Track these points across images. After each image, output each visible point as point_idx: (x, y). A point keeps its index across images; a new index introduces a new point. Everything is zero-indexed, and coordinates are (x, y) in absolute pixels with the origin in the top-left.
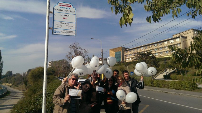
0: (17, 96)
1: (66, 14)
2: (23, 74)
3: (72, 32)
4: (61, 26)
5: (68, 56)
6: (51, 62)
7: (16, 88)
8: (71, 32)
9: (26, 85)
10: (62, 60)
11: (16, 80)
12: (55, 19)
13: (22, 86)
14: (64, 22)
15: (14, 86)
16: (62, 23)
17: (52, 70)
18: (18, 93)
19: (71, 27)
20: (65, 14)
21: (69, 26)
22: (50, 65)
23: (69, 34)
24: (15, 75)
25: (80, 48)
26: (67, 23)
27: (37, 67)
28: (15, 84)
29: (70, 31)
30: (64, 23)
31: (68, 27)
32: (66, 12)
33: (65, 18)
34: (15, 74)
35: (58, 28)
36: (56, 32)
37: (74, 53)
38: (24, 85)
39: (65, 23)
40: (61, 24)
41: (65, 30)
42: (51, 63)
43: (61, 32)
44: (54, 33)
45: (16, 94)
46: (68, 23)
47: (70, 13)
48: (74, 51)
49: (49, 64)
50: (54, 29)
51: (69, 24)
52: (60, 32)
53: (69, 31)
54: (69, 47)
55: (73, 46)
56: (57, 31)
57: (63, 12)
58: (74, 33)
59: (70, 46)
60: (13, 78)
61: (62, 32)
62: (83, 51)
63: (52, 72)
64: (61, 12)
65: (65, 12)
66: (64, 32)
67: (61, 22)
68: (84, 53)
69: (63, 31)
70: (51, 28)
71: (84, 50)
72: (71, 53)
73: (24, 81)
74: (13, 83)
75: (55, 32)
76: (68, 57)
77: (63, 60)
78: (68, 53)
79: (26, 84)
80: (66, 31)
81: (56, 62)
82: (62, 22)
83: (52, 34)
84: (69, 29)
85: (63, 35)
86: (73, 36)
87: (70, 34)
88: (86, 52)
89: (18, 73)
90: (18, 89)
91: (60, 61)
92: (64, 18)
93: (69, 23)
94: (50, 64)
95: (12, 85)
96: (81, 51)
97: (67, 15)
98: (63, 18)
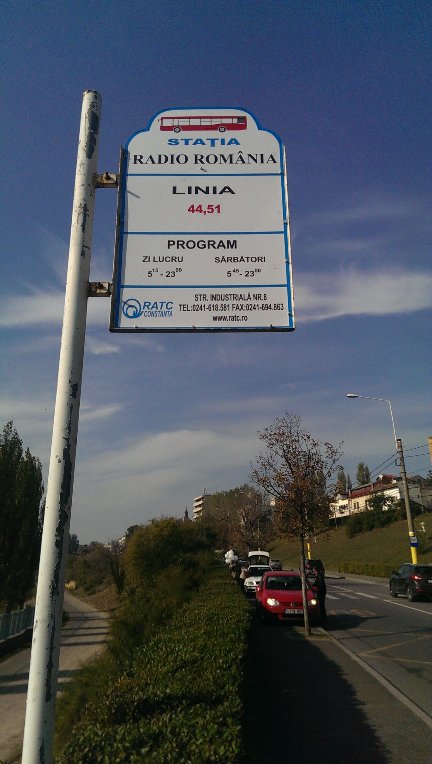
0: (89, 632)
1: (210, 182)
2: (110, 546)
3: (260, 303)
4: (172, 266)
5: (261, 475)
6: (203, 498)
7: (88, 598)
8: (253, 302)
9: (120, 587)
10: (242, 488)
11: (89, 567)
12: (132, 225)
13: (108, 589)
14: (196, 238)
15: (81, 589)
16: (180, 244)
17: (208, 529)
18: (93, 619)
19: (251, 266)
20: (203, 183)
21: (235, 260)
22: (200, 511)
23: (235, 318)
24: (86, 550)
25: (309, 437)
26: (217, 239)
27: (153, 521)
28: (84, 583)
29: (244, 292)
30: (196, 245)
31: (231, 266)
32: (210, 168)
33: (205, 208)
34: (88, 544)
35: (156, 280)
36: (136, 315)
37: (284, 461)
38: (114, 586)
39: (206, 238)
40: (174, 251)
41: (209, 292)
42: (201, 502)
43: (176, 309)
44: (125, 323)
45: (87, 624)
46: (225, 239)
47: (238, 168)
48: (280, 452)
49: (196, 507)
50: (126, 294)
51: (233, 245)
52: (169, 313)
53: (235, 297)
54: (263, 437)
55: (276, 431)
56: (147, 304)
57: (192, 167)
58: (277, 307)
59: (263, 432)
60: (80, 559)
61: (184, 307)
62: (323, 449)
63: (204, 539)
64: (176, 168)
65: (206, 166)
66: (197, 308)
67: (175, 238)
68: (323, 458)
69: (191, 302)
70: (101, 287)
71: (326, 444)
72: (271, 462)
73: (113, 573)
74: (80, 581)
75: (131, 312)
76: (261, 479)
77: (245, 488)
78: (260, 461)
79: (120, 582)
80: (213, 297)
81: (218, 499)
82: (186, 238)
83: (112, 330)
84: (236, 279)
85: (194, 330)
86: (273, 329)
87: (245, 318)
88: (335, 452)
89: (97, 543)
90: (95, 603)
91: (232, 492)
92: (200, 209)
93: (232, 238)
94: (199, 506)
95: (76, 588)
96: (314, 451)
97: (220, 183)
98: (192, 209)
